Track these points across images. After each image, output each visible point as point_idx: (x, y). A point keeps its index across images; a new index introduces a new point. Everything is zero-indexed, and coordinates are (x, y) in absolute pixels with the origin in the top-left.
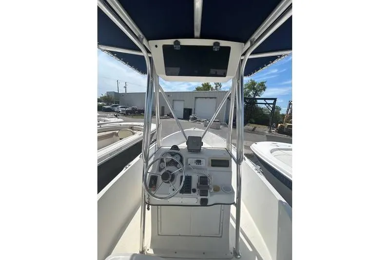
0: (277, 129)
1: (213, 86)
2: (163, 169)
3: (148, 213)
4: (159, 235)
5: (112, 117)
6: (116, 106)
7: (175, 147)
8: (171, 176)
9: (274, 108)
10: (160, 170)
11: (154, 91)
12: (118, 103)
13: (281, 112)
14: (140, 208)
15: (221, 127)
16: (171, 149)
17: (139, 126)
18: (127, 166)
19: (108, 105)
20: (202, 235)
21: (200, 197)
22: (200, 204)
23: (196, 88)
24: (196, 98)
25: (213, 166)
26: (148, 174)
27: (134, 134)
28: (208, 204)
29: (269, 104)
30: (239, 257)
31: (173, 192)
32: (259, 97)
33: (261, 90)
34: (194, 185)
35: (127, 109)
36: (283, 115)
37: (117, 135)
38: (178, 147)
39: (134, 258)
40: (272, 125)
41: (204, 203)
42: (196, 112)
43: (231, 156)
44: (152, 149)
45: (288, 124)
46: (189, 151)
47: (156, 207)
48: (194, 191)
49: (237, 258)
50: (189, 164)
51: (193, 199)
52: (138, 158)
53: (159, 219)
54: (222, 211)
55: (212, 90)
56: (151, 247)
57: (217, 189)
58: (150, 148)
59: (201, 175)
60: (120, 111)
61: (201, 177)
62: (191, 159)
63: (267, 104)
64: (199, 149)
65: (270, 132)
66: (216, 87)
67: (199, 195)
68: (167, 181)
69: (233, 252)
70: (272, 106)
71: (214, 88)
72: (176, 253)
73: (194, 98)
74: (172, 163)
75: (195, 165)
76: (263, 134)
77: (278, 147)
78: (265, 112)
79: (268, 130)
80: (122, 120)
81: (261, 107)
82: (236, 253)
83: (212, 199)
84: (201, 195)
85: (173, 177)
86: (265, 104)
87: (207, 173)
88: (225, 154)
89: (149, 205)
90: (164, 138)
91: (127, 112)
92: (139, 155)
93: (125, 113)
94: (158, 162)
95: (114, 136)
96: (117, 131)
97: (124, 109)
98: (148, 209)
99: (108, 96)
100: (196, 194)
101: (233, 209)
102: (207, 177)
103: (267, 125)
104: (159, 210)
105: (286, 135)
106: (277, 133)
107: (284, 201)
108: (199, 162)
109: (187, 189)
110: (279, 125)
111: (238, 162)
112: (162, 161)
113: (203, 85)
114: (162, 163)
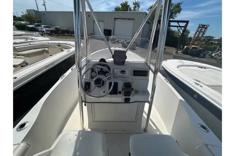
0: (183, 51)
1: (132, 6)
2: (94, 77)
3: (85, 108)
4: (93, 121)
5: (38, 36)
6: (39, 25)
7: (103, 60)
8: (102, 82)
9: (184, 31)
10: (92, 77)
11: (81, 11)
12: (40, 22)
13: (189, 36)
14: (79, 104)
15: (136, 48)
16: (100, 61)
17: (65, 44)
18: (63, 77)
19: (31, 24)
20: (123, 121)
21: (124, 97)
22: (124, 102)
23: (115, 9)
24: (115, 19)
25: (134, 75)
26: (83, 80)
27: (62, 51)
28: (130, 102)
29: (181, 27)
30: (147, 132)
31: (104, 93)
32: (173, 20)
33: (176, 13)
34: (120, 89)
35: (50, 29)
36: (190, 38)
37: (47, 52)
38: (105, 61)
39: (81, 133)
40: (179, 47)
41: (127, 101)
42: (115, 33)
43: (150, 68)
44: (83, 61)
45: (193, 46)
46: (115, 64)
47: (90, 104)
48: (120, 93)
49: (146, 133)
50: (116, 74)
51: (119, 98)
52: (70, 71)
53: (93, 112)
54: (139, 107)
55: (130, 11)
56: (89, 128)
57: (137, 92)
58: (82, 61)
59: (126, 82)
60: (44, 31)
61: (125, 83)
62: (117, 70)
63: (179, 26)
64: (124, 61)
65: (177, 53)
66: (135, 7)
67: (124, 96)
68: (99, 85)
69: (143, 130)
70: (183, 28)
71: (132, 9)
72: (106, 130)
73: (113, 19)
74: (102, 72)
75: (120, 74)
76: (171, 54)
77: (183, 64)
78: (176, 35)
79: (176, 51)
80: (48, 39)
81: (173, 30)
82: (145, 130)
83: (133, 98)
84: (125, 96)
85: (103, 83)
86: (177, 27)
87: (129, 81)
88: (145, 66)
89: (85, 102)
90: (92, 54)
91: (51, 31)
92: (71, 68)
93: (49, 33)
94: (89, 71)
95: (45, 53)
96: (47, 49)
97: (48, 29)
98: (85, 105)
99: (29, 14)
100: (121, 95)
101: (147, 105)
102: (130, 83)
103: (175, 47)
104: (93, 106)
105: (189, 55)
106: (182, 54)
107: (183, 100)
108: (123, 72)
109: (115, 91)
110: (186, 47)
111: (155, 73)
112: (93, 70)
113: (122, 5)
114: (93, 73)
